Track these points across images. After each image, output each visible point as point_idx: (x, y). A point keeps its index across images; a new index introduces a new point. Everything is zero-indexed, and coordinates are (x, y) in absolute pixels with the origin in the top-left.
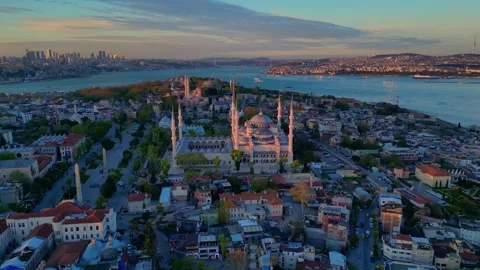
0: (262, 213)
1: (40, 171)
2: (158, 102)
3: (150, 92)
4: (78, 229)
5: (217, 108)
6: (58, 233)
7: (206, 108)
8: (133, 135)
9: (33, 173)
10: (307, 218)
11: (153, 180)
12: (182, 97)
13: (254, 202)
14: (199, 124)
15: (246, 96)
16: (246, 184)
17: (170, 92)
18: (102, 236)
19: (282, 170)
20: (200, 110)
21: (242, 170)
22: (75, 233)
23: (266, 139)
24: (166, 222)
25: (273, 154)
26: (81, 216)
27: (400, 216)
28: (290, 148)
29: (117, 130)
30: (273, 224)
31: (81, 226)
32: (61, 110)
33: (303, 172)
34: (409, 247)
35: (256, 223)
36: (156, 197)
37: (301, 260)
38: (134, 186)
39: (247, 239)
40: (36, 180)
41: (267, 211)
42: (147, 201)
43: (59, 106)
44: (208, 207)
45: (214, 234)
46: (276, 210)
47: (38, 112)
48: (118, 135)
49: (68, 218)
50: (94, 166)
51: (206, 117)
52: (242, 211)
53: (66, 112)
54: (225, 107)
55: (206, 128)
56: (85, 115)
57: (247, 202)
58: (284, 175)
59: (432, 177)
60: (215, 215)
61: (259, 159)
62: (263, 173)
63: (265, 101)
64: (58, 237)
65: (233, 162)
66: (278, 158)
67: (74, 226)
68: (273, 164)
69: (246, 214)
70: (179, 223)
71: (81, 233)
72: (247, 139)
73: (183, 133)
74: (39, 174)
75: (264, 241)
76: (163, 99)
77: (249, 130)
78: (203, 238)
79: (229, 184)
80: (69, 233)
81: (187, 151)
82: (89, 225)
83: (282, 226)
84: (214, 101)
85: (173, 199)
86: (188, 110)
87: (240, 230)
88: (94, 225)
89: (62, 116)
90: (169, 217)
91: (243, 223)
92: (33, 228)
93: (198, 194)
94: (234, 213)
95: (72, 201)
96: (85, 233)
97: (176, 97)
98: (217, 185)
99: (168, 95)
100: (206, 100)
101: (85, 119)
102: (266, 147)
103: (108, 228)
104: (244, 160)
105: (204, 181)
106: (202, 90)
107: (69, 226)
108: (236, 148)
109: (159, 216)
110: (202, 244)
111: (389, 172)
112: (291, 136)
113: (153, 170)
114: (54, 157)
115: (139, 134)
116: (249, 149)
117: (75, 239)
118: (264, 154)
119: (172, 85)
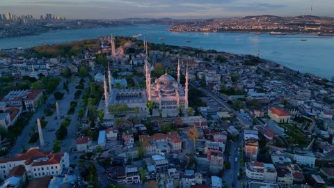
0: (167, 149)
1: (12, 119)
2: (93, 58)
3: (87, 49)
4: (43, 169)
5: (135, 63)
6: (30, 172)
7: (127, 62)
8: (77, 87)
9: (7, 123)
10: (197, 151)
11: (93, 125)
12: (110, 54)
13: (163, 140)
14: (123, 77)
15: (156, 52)
16: (157, 126)
17: (101, 49)
18: (60, 173)
19: (181, 114)
20: (123, 64)
21: (154, 115)
22: (41, 171)
23: (170, 92)
24: (103, 158)
25: (175, 102)
26: (45, 160)
27: (257, 148)
28: (186, 98)
29: (64, 84)
30: (175, 156)
31: (45, 167)
32: (22, 68)
33: (195, 115)
34: (262, 171)
35: (164, 158)
36: (95, 138)
37: (193, 184)
38: (79, 130)
39: (158, 169)
40: (9, 128)
41: (171, 146)
42: (90, 143)
43: (21, 65)
44: (132, 146)
45: (136, 166)
46: (177, 146)
47: (6, 70)
48: (66, 87)
49: (35, 161)
50: (50, 114)
51: (127, 70)
52: (155, 148)
53: (27, 70)
54: (141, 62)
55: (128, 80)
56: (40, 71)
57: (158, 141)
58: (182, 118)
59: (278, 117)
60: (137, 152)
61: (166, 106)
62: (168, 117)
63: (169, 56)
64: (29, 174)
65: (148, 109)
66: (178, 105)
67: (40, 167)
68: (175, 109)
69: (157, 150)
70: (112, 159)
71: (45, 171)
72: (157, 92)
73: (112, 85)
74: (11, 123)
75: (170, 171)
76: (97, 56)
77: (158, 86)
78: (129, 170)
79: (145, 128)
80: (37, 172)
81: (116, 102)
82: (51, 166)
83: (181, 157)
84: (133, 57)
85: (107, 140)
86: (114, 64)
87: (153, 163)
88: (54, 166)
89: (23, 73)
90: (105, 154)
91: (156, 158)
92: (11, 168)
93: (125, 137)
94: (149, 149)
95: (38, 148)
96: (48, 171)
97: (105, 53)
98: (137, 128)
99: (99, 52)
100: (128, 56)
101: (41, 75)
102: (170, 98)
103: (64, 165)
104: (155, 107)
105: (128, 125)
106: (125, 49)
107: (36, 167)
108: (149, 99)
109: (98, 154)
110: (128, 173)
111: (251, 112)
112: (186, 90)
113: (92, 117)
114: (21, 108)
115: (81, 87)
116: (159, 99)
117: (42, 176)
118: (169, 102)
119: (102, 43)
